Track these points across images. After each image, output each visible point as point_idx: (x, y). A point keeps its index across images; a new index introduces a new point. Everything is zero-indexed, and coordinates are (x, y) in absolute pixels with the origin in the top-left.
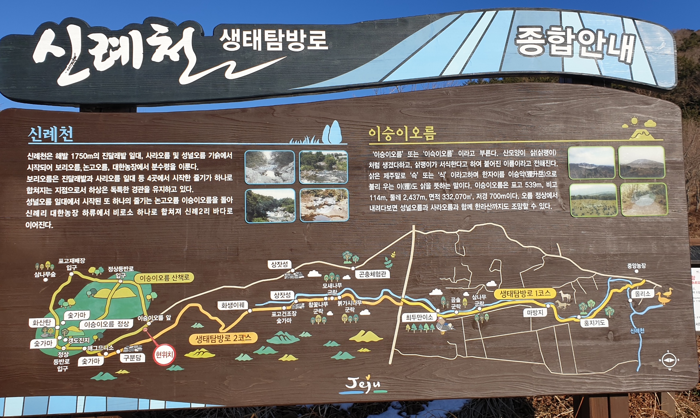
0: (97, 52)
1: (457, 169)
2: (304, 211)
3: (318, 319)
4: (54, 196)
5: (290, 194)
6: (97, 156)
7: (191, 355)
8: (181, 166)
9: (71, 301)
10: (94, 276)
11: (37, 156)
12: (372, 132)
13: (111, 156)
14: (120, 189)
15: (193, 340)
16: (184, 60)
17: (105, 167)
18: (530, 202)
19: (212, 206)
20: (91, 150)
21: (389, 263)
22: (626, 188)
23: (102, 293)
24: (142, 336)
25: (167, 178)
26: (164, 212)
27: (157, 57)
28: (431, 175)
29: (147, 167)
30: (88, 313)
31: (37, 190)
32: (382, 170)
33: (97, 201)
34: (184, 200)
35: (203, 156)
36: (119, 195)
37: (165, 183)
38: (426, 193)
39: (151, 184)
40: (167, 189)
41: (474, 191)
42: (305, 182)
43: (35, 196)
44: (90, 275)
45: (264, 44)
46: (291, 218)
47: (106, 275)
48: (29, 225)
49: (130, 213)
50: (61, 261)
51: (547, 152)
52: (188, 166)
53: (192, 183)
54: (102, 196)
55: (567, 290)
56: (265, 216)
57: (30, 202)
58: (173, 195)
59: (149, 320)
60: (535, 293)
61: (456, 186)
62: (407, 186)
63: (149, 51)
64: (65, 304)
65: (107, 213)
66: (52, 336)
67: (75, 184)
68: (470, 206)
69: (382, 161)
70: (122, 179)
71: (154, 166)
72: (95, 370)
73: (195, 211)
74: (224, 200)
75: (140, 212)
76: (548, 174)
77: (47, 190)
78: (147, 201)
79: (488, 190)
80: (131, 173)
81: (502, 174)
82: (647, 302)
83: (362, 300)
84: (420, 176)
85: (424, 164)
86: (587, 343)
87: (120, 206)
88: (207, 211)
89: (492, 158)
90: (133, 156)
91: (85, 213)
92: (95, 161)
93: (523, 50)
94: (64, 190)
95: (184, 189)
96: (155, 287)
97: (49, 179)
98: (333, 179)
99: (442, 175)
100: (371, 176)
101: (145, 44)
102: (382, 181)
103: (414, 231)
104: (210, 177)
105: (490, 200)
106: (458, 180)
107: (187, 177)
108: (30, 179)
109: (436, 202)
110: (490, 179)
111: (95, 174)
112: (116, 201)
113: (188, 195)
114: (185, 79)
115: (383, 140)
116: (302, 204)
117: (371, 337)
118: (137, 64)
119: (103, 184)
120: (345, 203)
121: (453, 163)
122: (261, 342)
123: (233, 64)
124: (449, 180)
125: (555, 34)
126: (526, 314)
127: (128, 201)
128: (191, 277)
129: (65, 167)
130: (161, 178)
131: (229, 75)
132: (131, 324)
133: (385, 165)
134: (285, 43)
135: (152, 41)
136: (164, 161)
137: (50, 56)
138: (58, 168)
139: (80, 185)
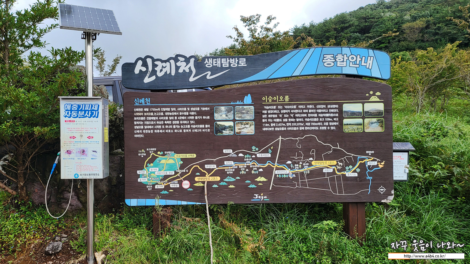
0: (158, 69)
1: (298, 113)
2: (237, 131)
3: (243, 172)
4: (144, 125)
5: (231, 124)
6: (159, 109)
7: (196, 185)
8: (191, 113)
9: (152, 164)
10: (160, 155)
11: (137, 110)
12: (263, 98)
13: (164, 109)
14: (168, 122)
15: (196, 179)
16: (191, 71)
17: (162, 114)
18: (327, 126)
19: (202, 129)
20: (157, 107)
21: (270, 151)
22: (366, 120)
23: (163, 161)
24: (178, 177)
25: (185, 118)
26: (184, 131)
27: (181, 71)
28: (287, 116)
29: (178, 114)
30: (158, 169)
31: (138, 123)
32: (268, 114)
33: (160, 127)
34: (192, 126)
35: (198, 109)
36: (168, 124)
37: (185, 120)
38: (285, 123)
39: (180, 120)
40: (185, 122)
41: (305, 122)
42: (237, 119)
43: (137, 125)
44: (158, 155)
45: (222, 64)
46: (232, 133)
47: (164, 155)
48: (136, 136)
49: (172, 131)
50: (147, 150)
51: (334, 106)
52: (193, 113)
53: (194, 120)
54: (161, 125)
55: (341, 161)
56: (222, 132)
57: (135, 127)
58: (188, 124)
59: (180, 172)
60: (328, 163)
61: (298, 120)
62: (278, 120)
63: (177, 68)
64: (150, 165)
65: (164, 131)
66: (146, 177)
67: (151, 120)
68: (303, 128)
69: (267, 110)
70: (169, 118)
71: (181, 113)
72: (161, 190)
73: (196, 130)
74: (206, 126)
75: (176, 131)
76: (335, 115)
77: (142, 123)
78: (178, 127)
79: (310, 122)
80: (172, 116)
81: (316, 115)
82: (374, 167)
83: (259, 165)
84: (283, 116)
85: (285, 111)
86: (348, 182)
87: (168, 129)
88: (200, 130)
89: (312, 109)
90: (172, 109)
91: (156, 131)
92: (158, 112)
93: (325, 64)
94: (148, 123)
95: (192, 122)
96: (182, 159)
97: (142, 118)
98: (248, 118)
99: (292, 115)
100: (264, 116)
101: (176, 66)
102: (268, 118)
103: (280, 138)
104: (201, 117)
105: (311, 126)
106: (299, 118)
107: (193, 117)
108: (135, 119)
109: (289, 126)
110: (311, 117)
111: (159, 116)
112: (167, 127)
113: (193, 124)
114: (192, 79)
115: (268, 101)
116: (236, 128)
117: (263, 179)
118: (173, 73)
119: (162, 120)
120: (253, 127)
121: (297, 111)
122: (222, 180)
123: (209, 73)
124: (295, 117)
125: (339, 57)
126: (324, 171)
127: (171, 127)
128: (194, 156)
129: (148, 114)
130: (183, 118)
131: (208, 77)
132: (173, 173)
133: (269, 112)
134: (230, 64)
135: (178, 64)
136: (184, 111)
137: (140, 71)
138: (145, 114)
139: (153, 121)
